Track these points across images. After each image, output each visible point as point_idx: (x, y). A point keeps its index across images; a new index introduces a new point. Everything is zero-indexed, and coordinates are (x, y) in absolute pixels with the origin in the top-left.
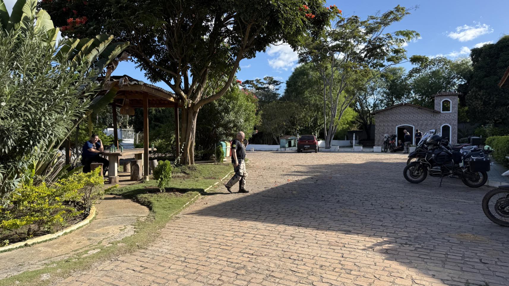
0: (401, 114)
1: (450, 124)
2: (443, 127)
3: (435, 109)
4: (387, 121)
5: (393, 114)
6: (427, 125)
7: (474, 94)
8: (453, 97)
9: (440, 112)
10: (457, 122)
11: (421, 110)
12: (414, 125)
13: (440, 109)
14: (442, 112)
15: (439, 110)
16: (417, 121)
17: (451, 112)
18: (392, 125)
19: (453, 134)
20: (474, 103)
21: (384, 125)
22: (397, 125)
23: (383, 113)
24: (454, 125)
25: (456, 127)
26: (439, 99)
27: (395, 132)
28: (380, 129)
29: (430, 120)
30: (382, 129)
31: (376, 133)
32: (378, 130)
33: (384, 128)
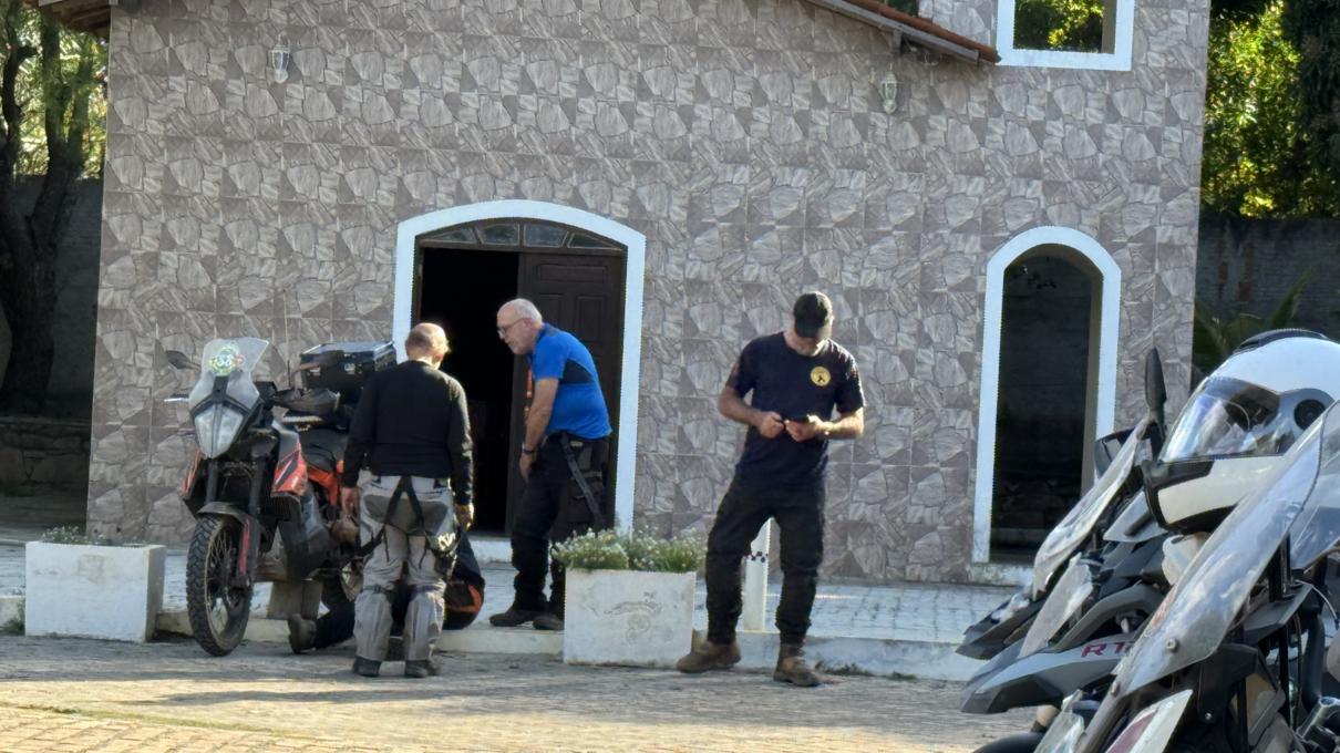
1: (1105, 237)
2: (1012, 273)
3: (928, 0)
4: (271, 134)
9: (989, 56)
13: (986, 9)
14: (1012, 56)
15: (971, 29)
17: (1119, 58)
18: (348, 207)
22: (407, 206)
24: (1149, 250)
28: (170, 258)
29: (857, 164)
30: (208, 247)
31: (112, 310)
32: (153, 261)
33: (224, 240)
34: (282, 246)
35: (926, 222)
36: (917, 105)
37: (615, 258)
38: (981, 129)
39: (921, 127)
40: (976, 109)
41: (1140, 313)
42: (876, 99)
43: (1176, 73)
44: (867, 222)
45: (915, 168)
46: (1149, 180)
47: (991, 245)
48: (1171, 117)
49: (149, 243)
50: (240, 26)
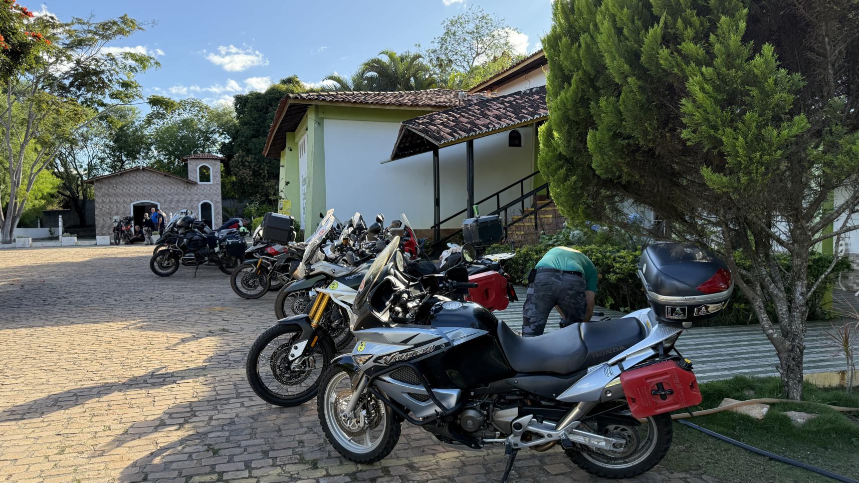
0: (138, 183)
1: (211, 201)
2: (202, 205)
3: (190, 178)
5: (124, 184)
6: (178, 201)
7: (240, 160)
8: (213, 162)
9: (196, 183)
10: (220, 197)
11: (168, 179)
12: (159, 202)
13: (196, 178)
14: (199, 183)
15: (194, 180)
16: (163, 195)
17: (211, 182)
18: (124, 202)
19: (217, 214)
20: (241, 173)
21: (110, 202)
22: (131, 202)
23: (107, 181)
24: (217, 202)
25: (220, 205)
26: (195, 164)
27: (130, 213)
29: (183, 195)
30: (108, 207)
32: (101, 209)
33: (110, 206)
34: (117, 207)
35: (191, 200)
36: (189, 188)
38: (196, 190)
39: (190, 191)
40: (196, 188)
41: (216, 209)
42: (184, 188)
43: (217, 184)
44: (185, 201)
45: (190, 195)
46: (215, 195)
48: (218, 188)
49: (101, 207)
50: (110, 183)
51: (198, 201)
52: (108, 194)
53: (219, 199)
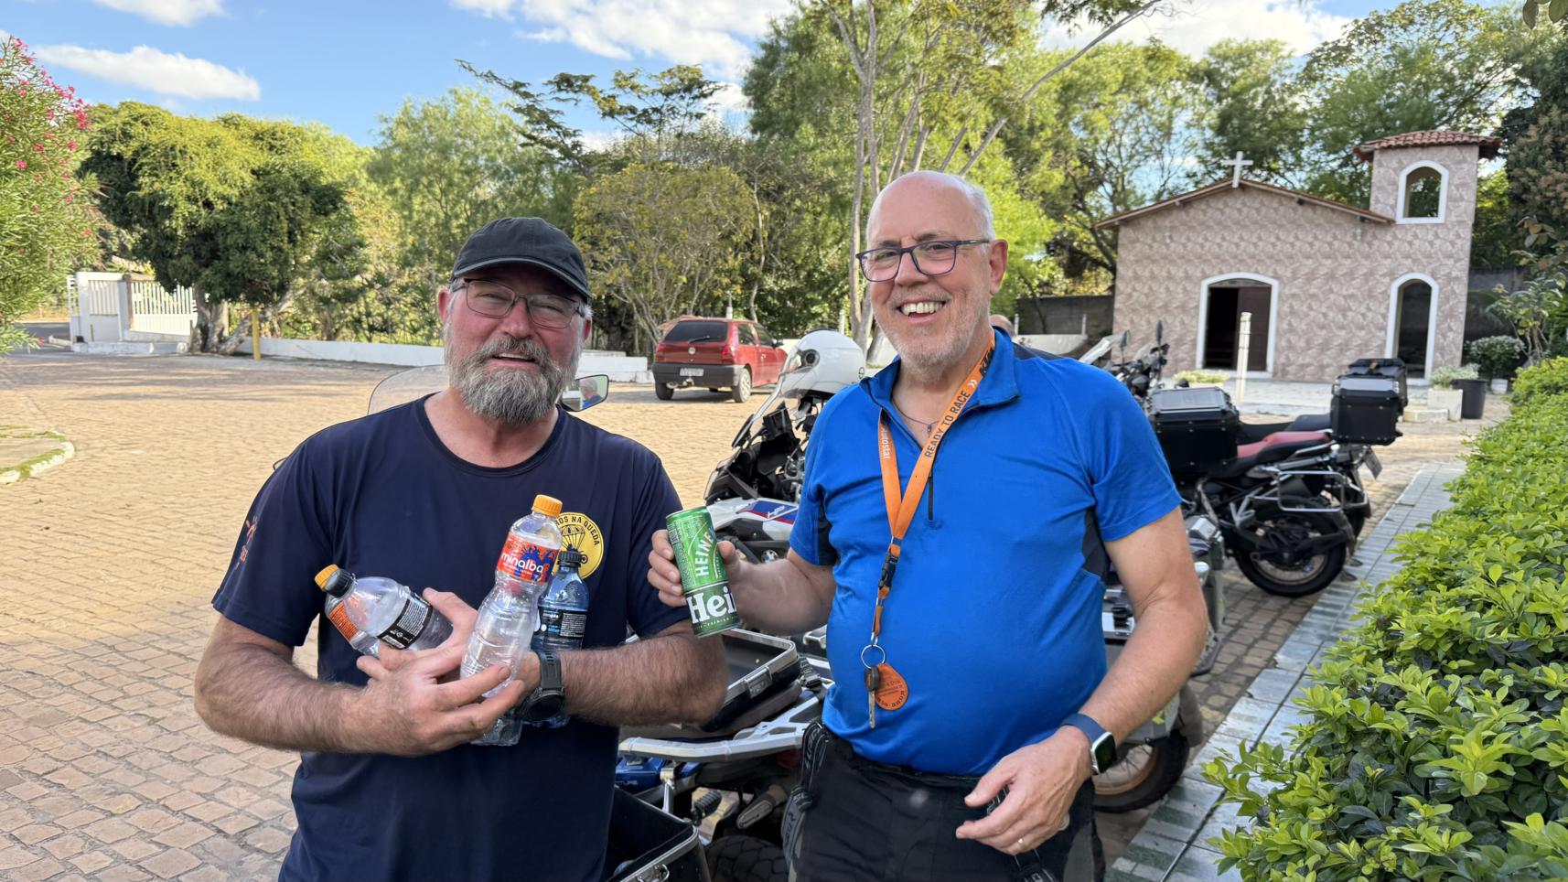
0: (1226, 227)
1: (1433, 275)
2: (1402, 288)
3: (1372, 208)
4: (1165, 258)
5: (1191, 228)
6: (1331, 276)
8: (1456, 153)
9: (1392, 222)
10: (1465, 264)
11: (1309, 212)
12: (1276, 277)
13: (1394, 207)
14: (1402, 220)
15: (1388, 214)
16: (1290, 257)
17: (1440, 219)
18: (1187, 277)
19: (1447, 315)
21: (1153, 277)
22: (1205, 276)
23: (1149, 224)
24: (1450, 279)
25: (1462, 290)
26: (1395, 164)
28: (1135, 294)
29: (1348, 257)
30: (1146, 290)
31: (1119, 309)
32: (1130, 296)
33: (1151, 289)
34: (1167, 289)
35: (1371, 273)
36: (1369, 238)
37: (1268, 289)
38: (1390, 244)
39: (1370, 244)
40: (1389, 238)
41: (1445, 299)
42: (1354, 236)
43: (1460, 223)
44: (1351, 274)
45: (1367, 257)
46: (1449, 256)
47: (1393, 280)
48: (1458, 236)
49: (1129, 290)
50: (1157, 228)
51: (1392, 275)
52: (1148, 258)
53: (1462, 268)
